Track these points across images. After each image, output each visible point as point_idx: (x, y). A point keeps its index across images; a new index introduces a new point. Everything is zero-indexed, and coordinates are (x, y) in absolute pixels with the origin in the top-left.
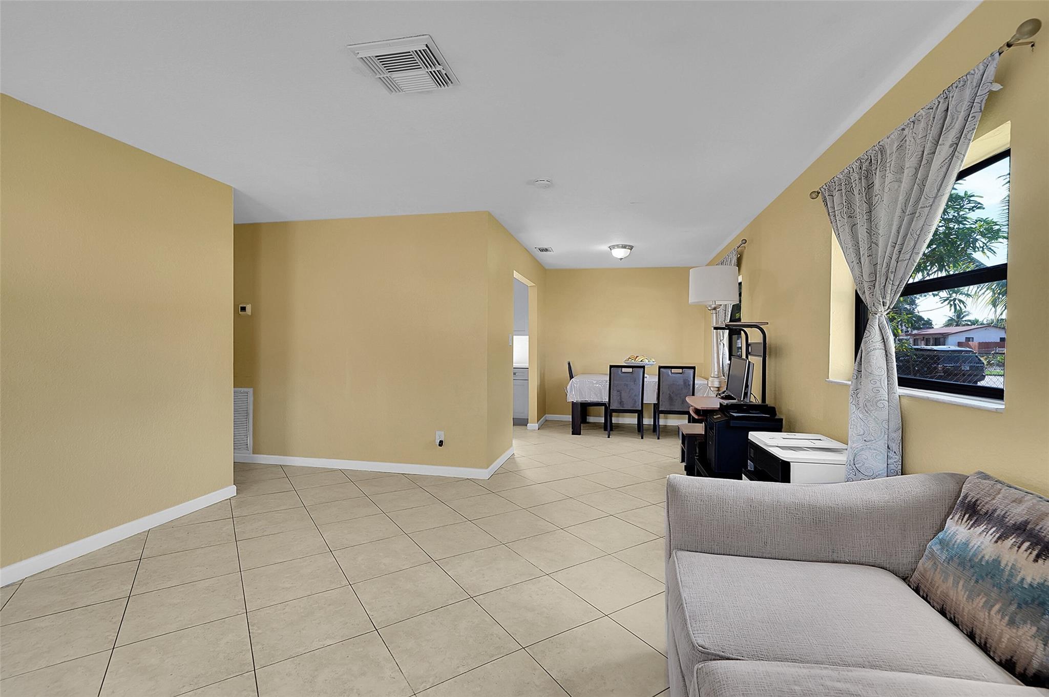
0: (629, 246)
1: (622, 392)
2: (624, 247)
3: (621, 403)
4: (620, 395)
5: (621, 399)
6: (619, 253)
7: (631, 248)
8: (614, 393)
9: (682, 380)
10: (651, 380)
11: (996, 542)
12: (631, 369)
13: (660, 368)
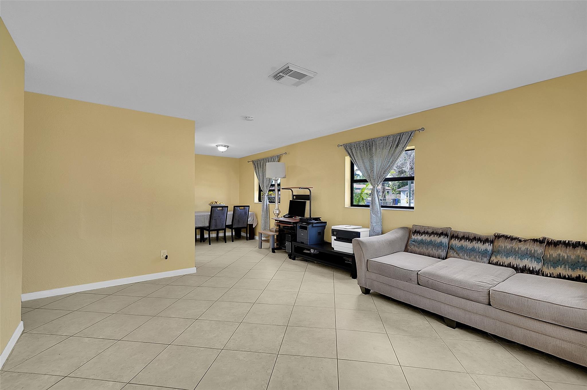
0: (227, 146)
1: (217, 220)
2: (225, 146)
3: (216, 226)
4: (216, 222)
5: (216, 224)
6: (222, 149)
7: (228, 147)
8: (213, 221)
9: (244, 212)
10: (230, 213)
11: (429, 237)
12: (221, 208)
13: (234, 207)
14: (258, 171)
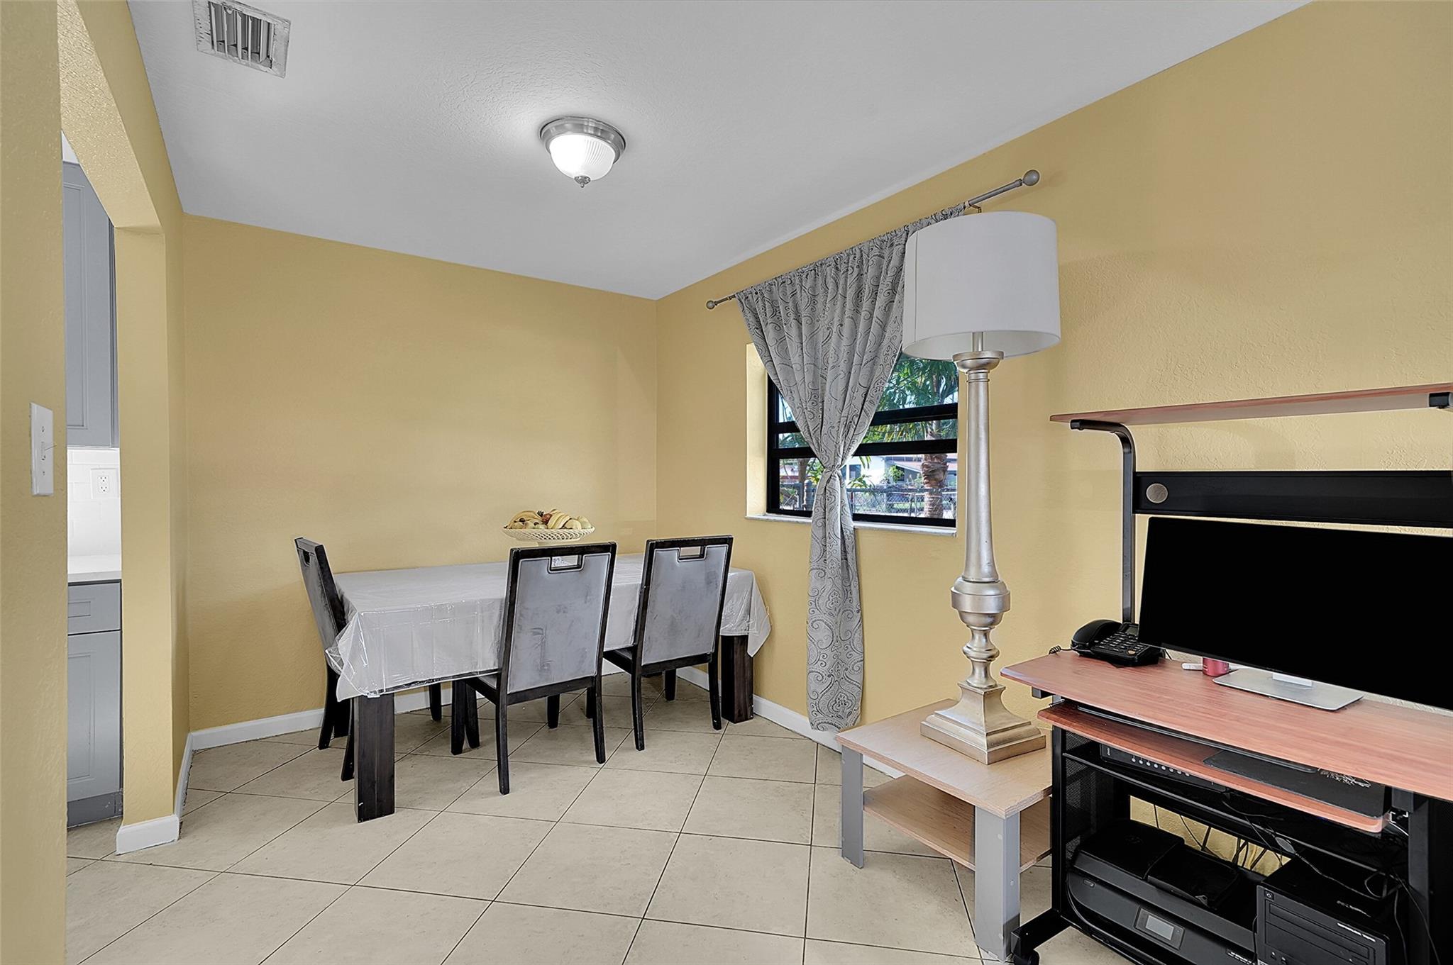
1: (549, 632)
2: (600, 132)
3: (543, 667)
4: (542, 644)
5: (543, 656)
7: (622, 145)
8: (523, 642)
12: (576, 558)
13: (651, 547)
14: (781, 340)
